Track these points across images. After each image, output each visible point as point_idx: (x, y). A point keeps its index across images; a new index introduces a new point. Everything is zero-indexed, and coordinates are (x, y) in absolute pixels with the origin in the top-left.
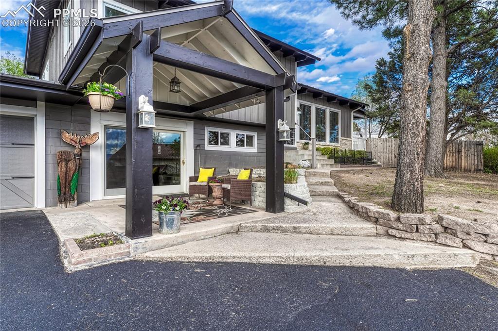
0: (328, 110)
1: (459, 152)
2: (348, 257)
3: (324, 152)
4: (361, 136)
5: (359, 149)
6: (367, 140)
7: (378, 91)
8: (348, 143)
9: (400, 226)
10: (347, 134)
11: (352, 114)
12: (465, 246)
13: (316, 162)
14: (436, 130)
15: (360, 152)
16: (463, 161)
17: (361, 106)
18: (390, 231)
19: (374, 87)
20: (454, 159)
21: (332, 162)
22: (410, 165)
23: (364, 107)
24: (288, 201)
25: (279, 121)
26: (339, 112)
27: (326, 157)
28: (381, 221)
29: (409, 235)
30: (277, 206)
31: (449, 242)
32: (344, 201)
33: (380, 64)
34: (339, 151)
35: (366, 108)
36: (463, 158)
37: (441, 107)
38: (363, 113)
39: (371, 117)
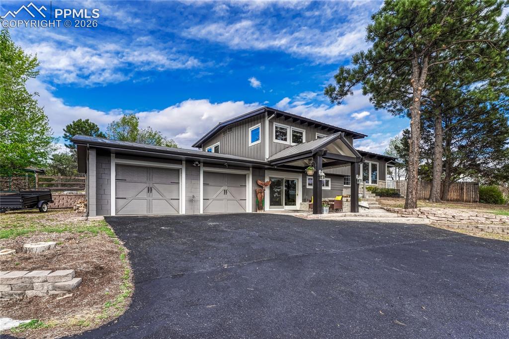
0: (370, 163)
1: (462, 189)
2: (387, 220)
3: (369, 189)
4: (393, 179)
5: (391, 187)
6: (397, 182)
7: (405, 150)
8: (383, 184)
9: (406, 213)
10: (383, 178)
11: (386, 165)
12: (428, 218)
13: (365, 195)
14: (437, 177)
15: (392, 190)
16: (465, 196)
17: (392, 160)
18: (403, 215)
19: (401, 146)
20: (458, 194)
21: (374, 195)
22: (411, 192)
23: (395, 160)
24: (360, 208)
25: (357, 176)
26: (378, 164)
27: (371, 192)
28: (399, 212)
29: (409, 216)
30: (356, 210)
31: (422, 217)
32: (385, 209)
33: (405, 132)
34: (378, 189)
35: (396, 160)
36: (465, 193)
37: (440, 164)
38: (393, 164)
39: (400, 166)
